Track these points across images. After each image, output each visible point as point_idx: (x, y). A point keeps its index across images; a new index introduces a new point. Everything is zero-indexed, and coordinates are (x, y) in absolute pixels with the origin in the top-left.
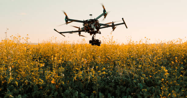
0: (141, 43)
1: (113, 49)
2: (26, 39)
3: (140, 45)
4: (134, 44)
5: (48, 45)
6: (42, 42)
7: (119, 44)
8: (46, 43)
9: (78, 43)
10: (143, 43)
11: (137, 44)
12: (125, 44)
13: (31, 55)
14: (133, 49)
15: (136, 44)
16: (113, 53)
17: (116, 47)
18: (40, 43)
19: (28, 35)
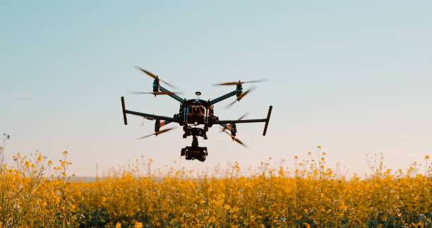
0: (413, 176)
1: (326, 195)
3: (411, 181)
4: (393, 180)
5: (125, 183)
6: (106, 175)
7: (344, 177)
8: (120, 176)
9: (218, 176)
10: (420, 175)
11: (401, 177)
12: (362, 178)
13: (73, 214)
14: (389, 194)
15: (396, 177)
16: (327, 208)
17: (336, 188)
18: (100, 176)
19: (66, 152)
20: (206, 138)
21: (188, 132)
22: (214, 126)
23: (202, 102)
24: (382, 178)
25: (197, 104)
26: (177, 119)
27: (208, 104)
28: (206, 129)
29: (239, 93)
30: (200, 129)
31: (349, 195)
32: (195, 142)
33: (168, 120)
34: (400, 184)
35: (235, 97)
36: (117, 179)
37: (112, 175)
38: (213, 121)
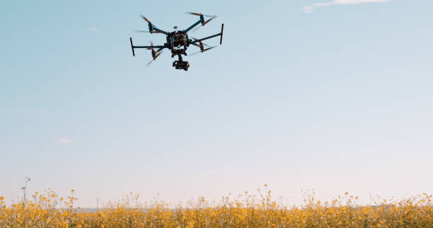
0: (337, 205)
1: (272, 222)
2: (68, 200)
3: (335, 209)
4: (322, 209)
5: (119, 213)
7: (286, 208)
8: (115, 208)
11: (327, 207)
12: (300, 208)
15: (324, 207)
17: (279, 216)
18: (100, 207)
19: (73, 191)
20: (186, 55)
21: (174, 53)
22: (191, 45)
23: (180, 32)
24: (314, 208)
25: (177, 34)
26: (167, 46)
27: (184, 32)
28: (186, 49)
29: (202, 21)
30: (182, 50)
31: (290, 221)
32: (180, 58)
33: (161, 48)
34: (327, 212)
35: (200, 24)
36: (113, 210)
37: (109, 207)
38: (189, 42)
